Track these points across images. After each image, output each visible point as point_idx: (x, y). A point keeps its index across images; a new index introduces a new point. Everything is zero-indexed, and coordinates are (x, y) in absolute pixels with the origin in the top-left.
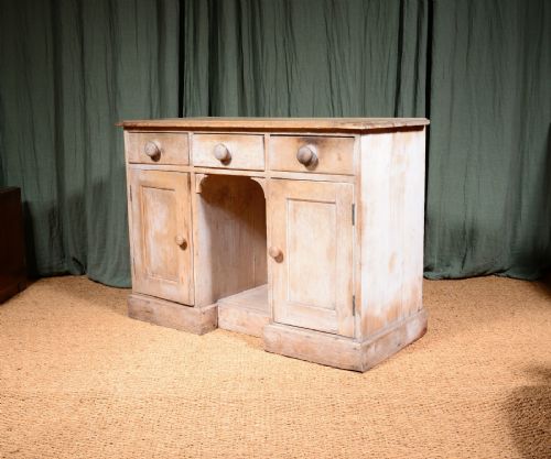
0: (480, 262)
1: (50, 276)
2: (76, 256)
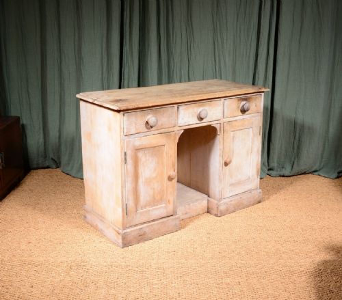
1: (37, 168)
2: (53, 157)
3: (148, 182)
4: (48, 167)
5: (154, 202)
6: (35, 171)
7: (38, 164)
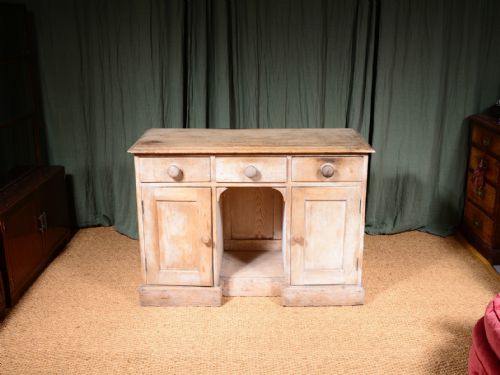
0: (407, 224)
1: (87, 227)
2: (107, 215)
3: (175, 240)
4: (99, 226)
5: (184, 265)
6: (84, 231)
7: (86, 222)
